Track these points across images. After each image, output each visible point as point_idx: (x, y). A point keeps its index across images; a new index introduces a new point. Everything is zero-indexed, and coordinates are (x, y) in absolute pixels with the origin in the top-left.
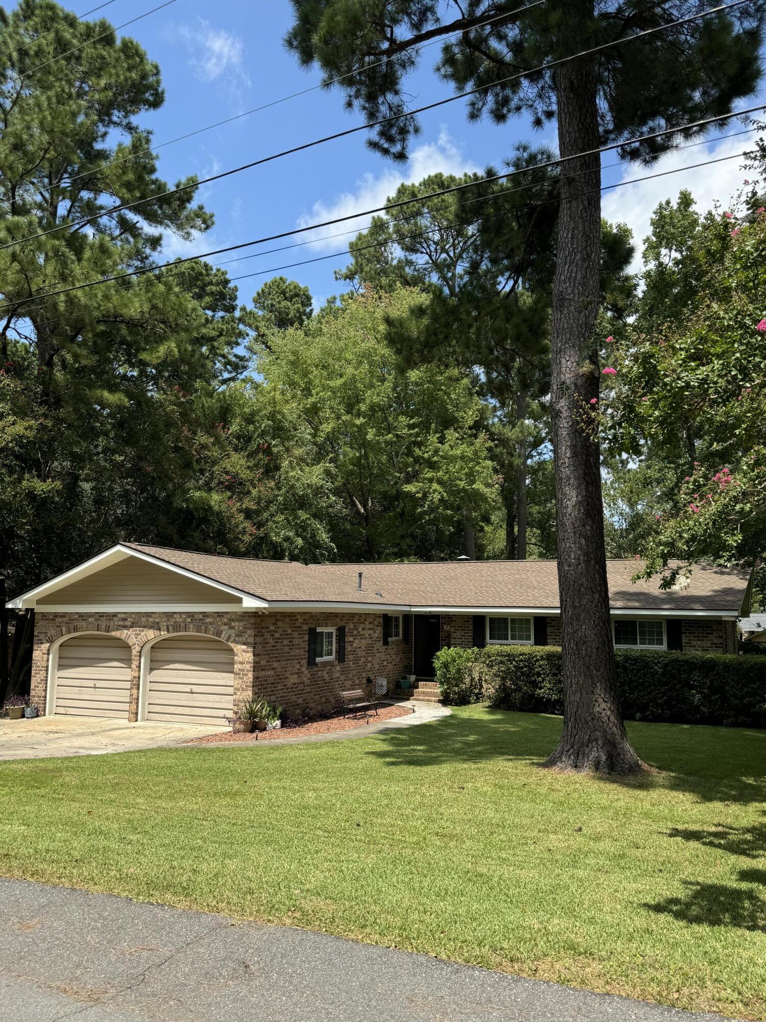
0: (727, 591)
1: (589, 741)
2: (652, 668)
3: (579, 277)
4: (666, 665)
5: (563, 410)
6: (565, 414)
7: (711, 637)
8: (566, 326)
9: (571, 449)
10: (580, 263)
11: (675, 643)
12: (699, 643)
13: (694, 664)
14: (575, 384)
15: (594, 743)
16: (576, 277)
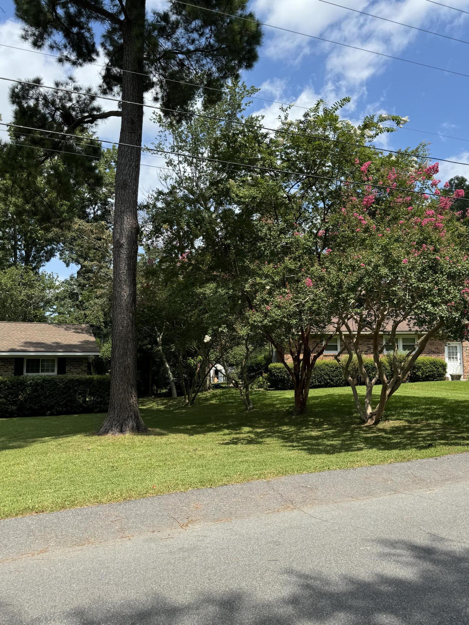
0: (87, 342)
1: (128, 417)
2: (59, 385)
3: (134, 175)
4: (66, 383)
5: (124, 244)
6: (125, 246)
7: (82, 367)
8: (127, 199)
9: (128, 266)
10: (134, 167)
11: (61, 371)
12: (75, 370)
13: (82, 381)
14: (131, 232)
15: (130, 418)
16: (132, 175)
